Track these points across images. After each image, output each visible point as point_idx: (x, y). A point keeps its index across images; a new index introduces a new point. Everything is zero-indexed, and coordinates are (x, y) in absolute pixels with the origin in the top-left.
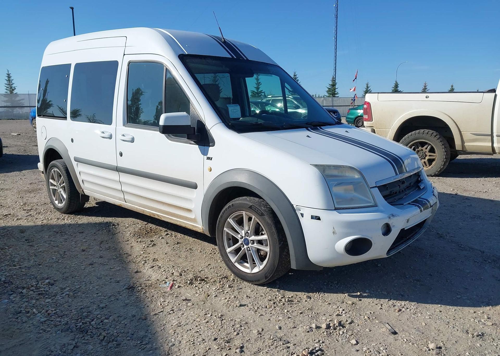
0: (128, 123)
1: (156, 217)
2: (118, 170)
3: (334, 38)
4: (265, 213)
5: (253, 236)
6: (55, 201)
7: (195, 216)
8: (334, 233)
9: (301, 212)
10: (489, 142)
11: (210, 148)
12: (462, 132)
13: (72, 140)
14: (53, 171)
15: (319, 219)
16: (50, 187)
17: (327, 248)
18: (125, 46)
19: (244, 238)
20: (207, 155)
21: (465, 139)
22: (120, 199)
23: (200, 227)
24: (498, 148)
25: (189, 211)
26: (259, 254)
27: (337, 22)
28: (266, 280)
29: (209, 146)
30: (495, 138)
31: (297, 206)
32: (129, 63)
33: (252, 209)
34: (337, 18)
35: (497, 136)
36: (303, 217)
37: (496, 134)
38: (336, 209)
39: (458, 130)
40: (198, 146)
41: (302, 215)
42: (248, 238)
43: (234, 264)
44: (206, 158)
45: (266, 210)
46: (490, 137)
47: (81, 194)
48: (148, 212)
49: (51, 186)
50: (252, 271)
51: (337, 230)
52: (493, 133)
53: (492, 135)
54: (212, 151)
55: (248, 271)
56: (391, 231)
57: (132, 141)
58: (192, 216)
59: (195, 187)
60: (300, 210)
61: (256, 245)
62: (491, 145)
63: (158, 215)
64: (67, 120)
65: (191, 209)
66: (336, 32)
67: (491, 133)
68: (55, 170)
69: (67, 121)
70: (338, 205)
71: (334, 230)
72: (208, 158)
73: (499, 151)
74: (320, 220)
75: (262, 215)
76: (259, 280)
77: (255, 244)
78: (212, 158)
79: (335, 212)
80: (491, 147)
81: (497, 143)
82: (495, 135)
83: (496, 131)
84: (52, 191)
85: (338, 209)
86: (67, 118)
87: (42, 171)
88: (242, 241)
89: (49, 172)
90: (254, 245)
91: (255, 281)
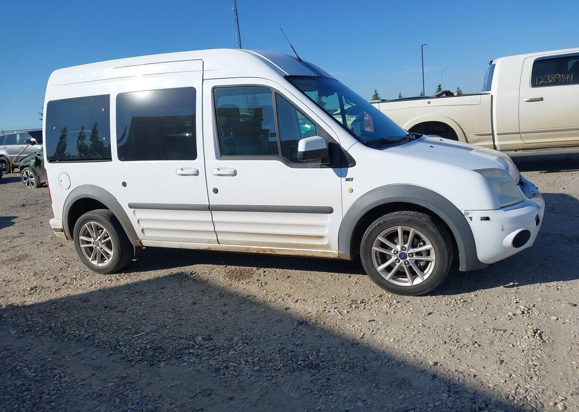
0: (222, 155)
1: (268, 252)
2: (210, 208)
3: (238, 45)
4: (428, 224)
5: (411, 249)
6: (92, 261)
7: (329, 241)
8: (502, 230)
9: (470, 216)
10: (491, 141)
11: (349, 169)
12: (466, 134)
13: (124, 184)
14: (87, 225)
15: (487, 219)
16: (82, 246)
17: (496, 245)
18: (202, 70)
19: (399, 253)
20: (346, 176)
21: (470, 140)
22: (209, 241)
23: (335, 252)
24: (499, 146)
25: (320, 237)
26: (419, 265)
27: (238, 27)
28: (433, 288)
29: (348, 167)
30: (496, 137)
31: (465, 210)
32: (214, 89)
33: (412, 222)
34: (238, 22)
35: (498, 134)
36: (471, 220)
37: (497, 133)
38: (501, 208)
39: (462, 132)
40: (332, 169)
41: (471, 218)
42: (405, 252)
43: (389, 281)
44: (345, 180)
45: (427, 220)
46: (492, 136)
47: (135, 247)
48: (255, 249)
49: (83, 244)
50: (413, 283)
51: (505, 227)
52: (494, 132)
53: (493, 134)
54: (351, 171)
55: (408, 284)
56: (539, 221)
57: (235, 174)
58: (324, 242)
59: (329, 211)
60: (469, 214)
61: (415, 258)
62: (493, 144)
63: (271, 250)
64: (112, 161)
65: (323, 236)
66: (239, 39)
67: (491, 132)
68: (91, 223)
69: (113, 163)
70: (502, 204)
71: (503, 227)
72: (348, 180)
73: (500, 148)
74: (490, 220)
75: (425, 226)
76: (424, 291)
77: (414, 256)
78: (353, 178)
79: (501, 210)
80: (493, 145)
81: (498, 141)
82: (495, 133)
83: (496, 130)
84: (85, 250)
85: (503, 207)
86: (111, 159)
87: (62, 229)
88: (398, 256)
89: (80, 227)
90: (414, 258)
91: (419, 292)
